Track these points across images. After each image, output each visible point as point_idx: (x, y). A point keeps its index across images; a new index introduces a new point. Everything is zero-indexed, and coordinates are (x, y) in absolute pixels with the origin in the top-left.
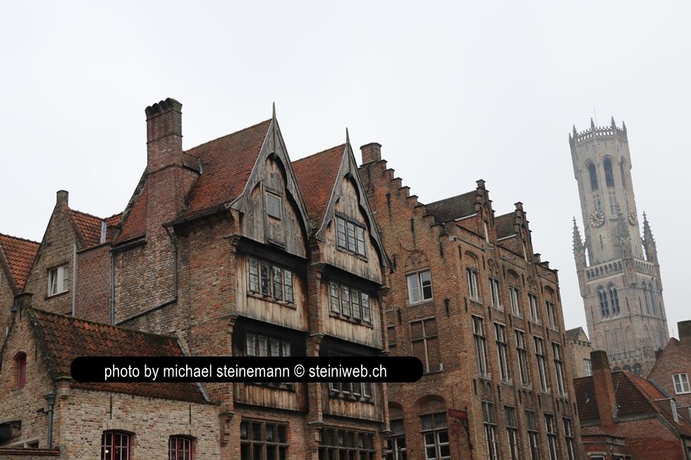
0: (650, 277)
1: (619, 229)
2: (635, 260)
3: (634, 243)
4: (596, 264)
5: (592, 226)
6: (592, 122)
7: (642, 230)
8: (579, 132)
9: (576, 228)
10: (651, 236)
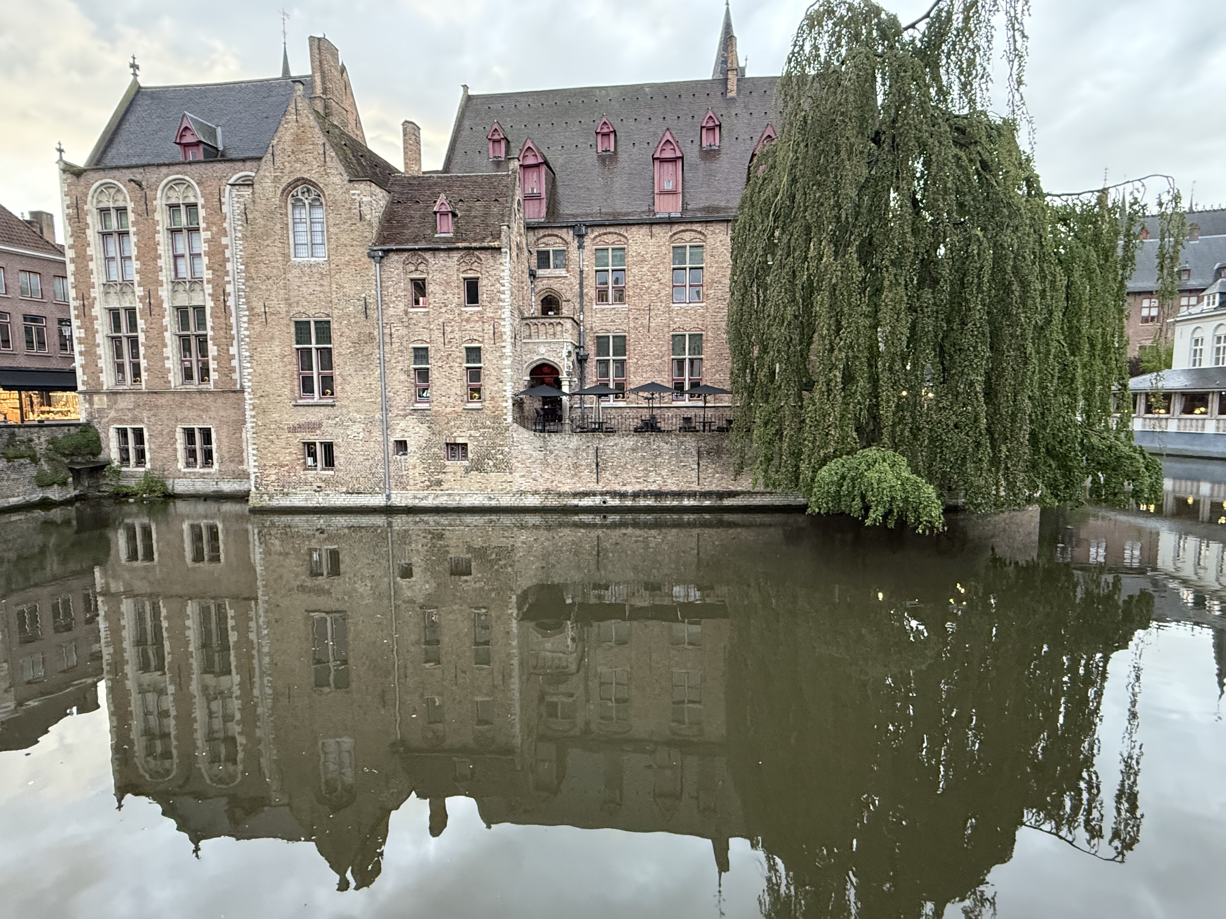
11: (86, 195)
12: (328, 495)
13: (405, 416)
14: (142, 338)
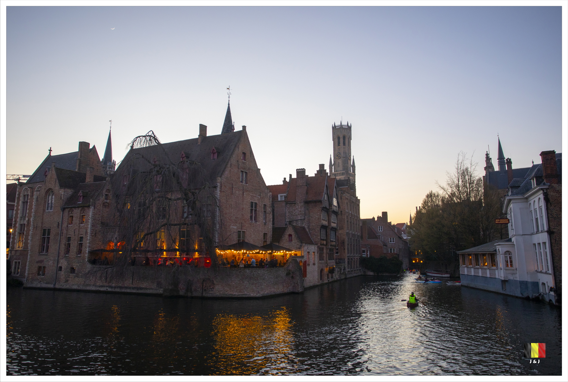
0: (352, 178)
1: (345, 161)
2: (349, 172)
3: (349, 166)
4: (336, 172)
5: (337, 158)
6: (341, 122)
7: (352, 162)
8: (336, 125)
9: (331, 158)
10: (354, 164)
11: (21, 191)
12: (41, 284)
13: (63, 258)
14: (25, 234)
